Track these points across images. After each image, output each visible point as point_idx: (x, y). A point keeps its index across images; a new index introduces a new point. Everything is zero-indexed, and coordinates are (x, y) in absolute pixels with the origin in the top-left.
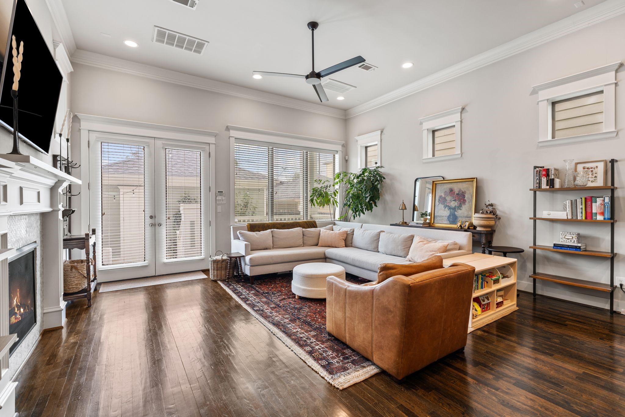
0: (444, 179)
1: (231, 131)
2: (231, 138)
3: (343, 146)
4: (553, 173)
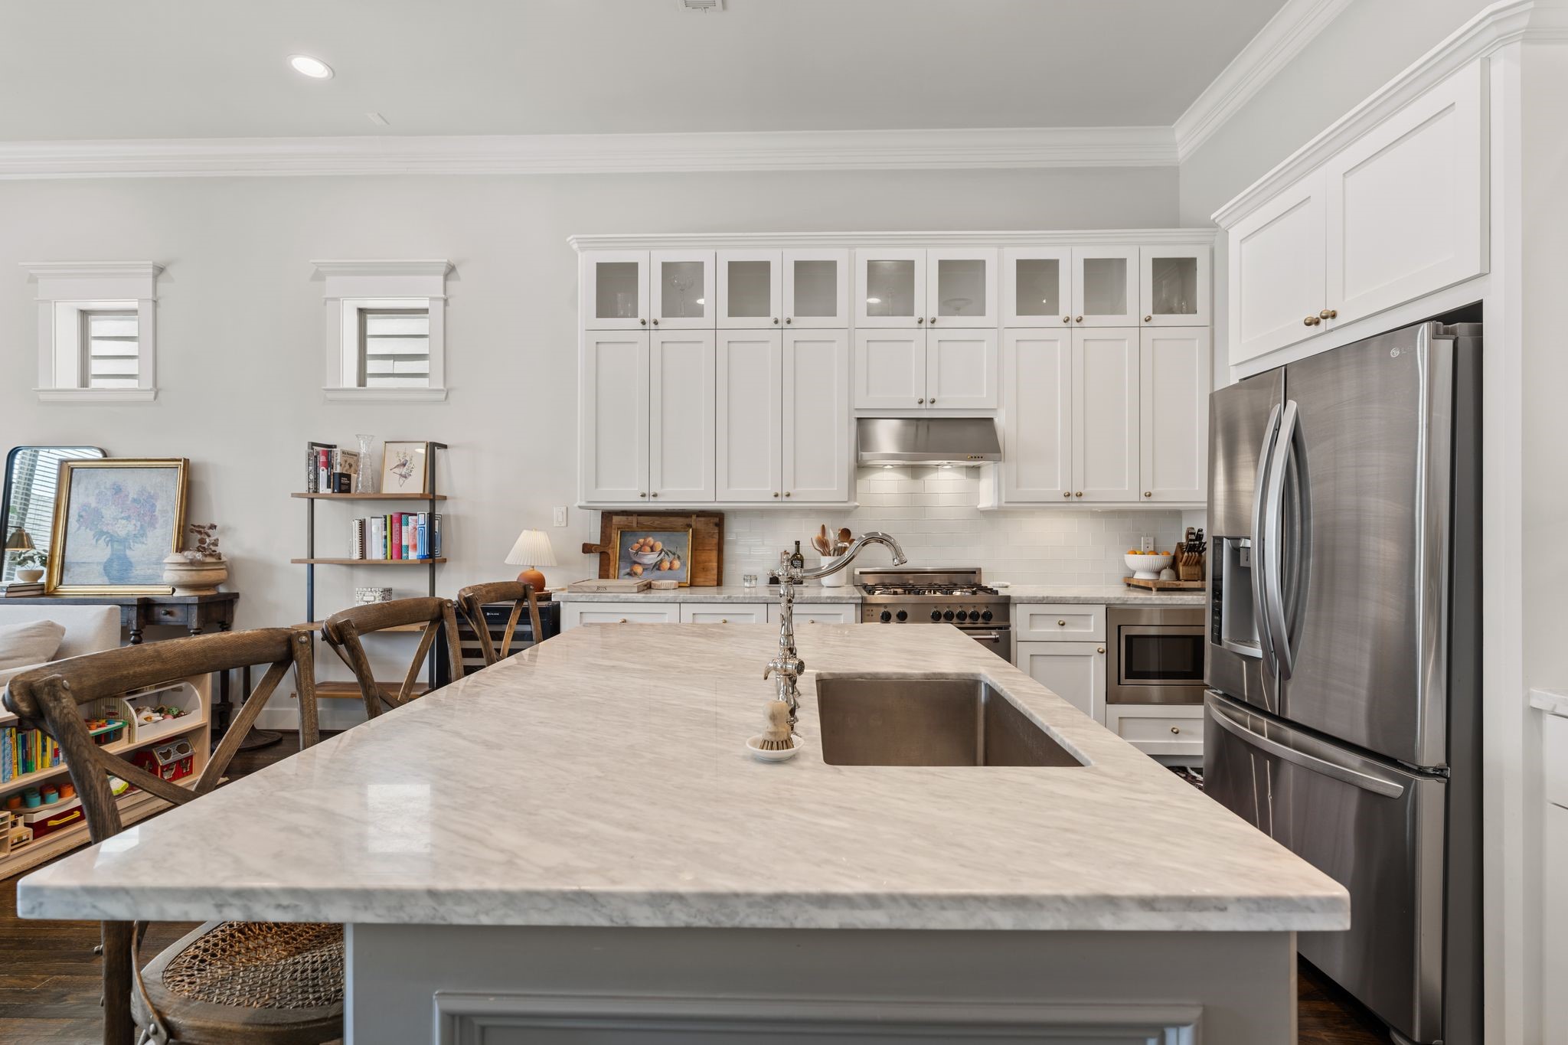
0: (105, 455)
4: (339, 461)
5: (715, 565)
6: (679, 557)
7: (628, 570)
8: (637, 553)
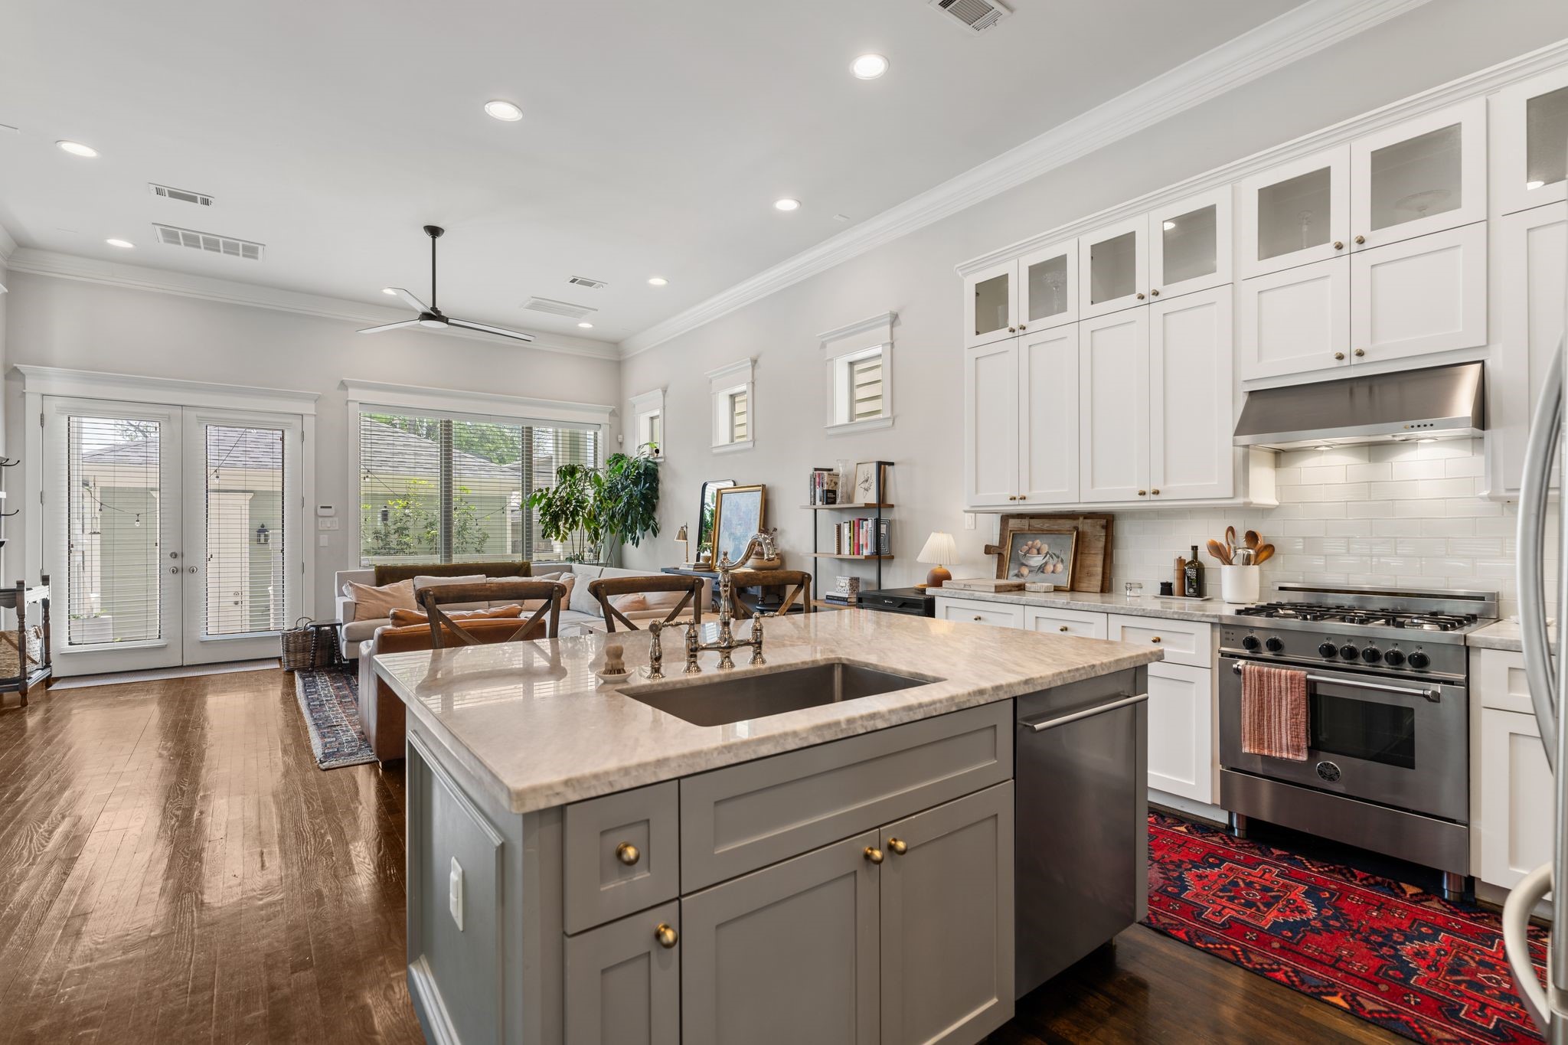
0: (735, 485)
1: (350, 390)
2: (350, 404)
3: (613, 413)
4: (826, 481)
5: (1099, 570)
6: (1062, 561)
7: (1016, 572)
8: (1025, 555)
